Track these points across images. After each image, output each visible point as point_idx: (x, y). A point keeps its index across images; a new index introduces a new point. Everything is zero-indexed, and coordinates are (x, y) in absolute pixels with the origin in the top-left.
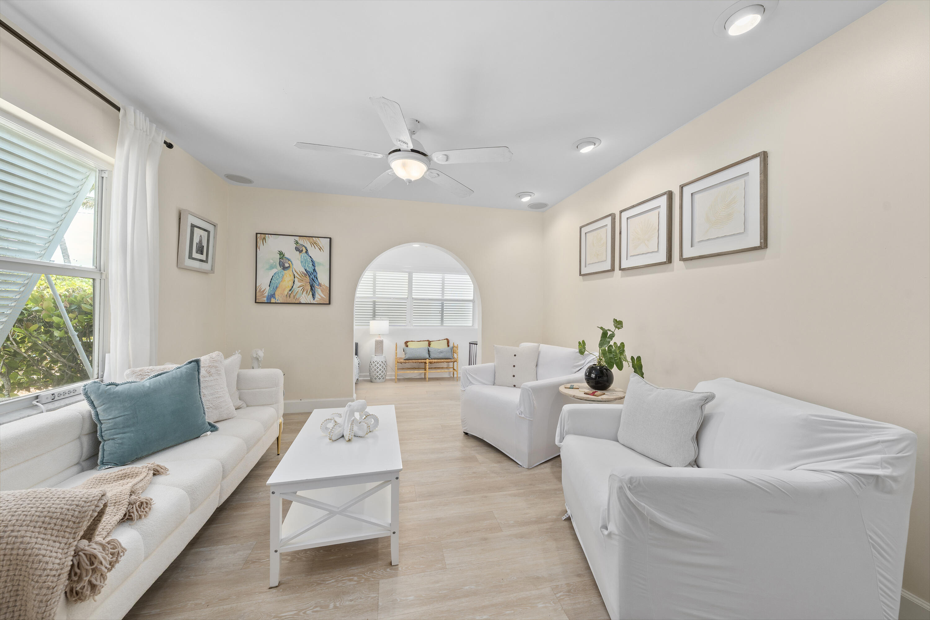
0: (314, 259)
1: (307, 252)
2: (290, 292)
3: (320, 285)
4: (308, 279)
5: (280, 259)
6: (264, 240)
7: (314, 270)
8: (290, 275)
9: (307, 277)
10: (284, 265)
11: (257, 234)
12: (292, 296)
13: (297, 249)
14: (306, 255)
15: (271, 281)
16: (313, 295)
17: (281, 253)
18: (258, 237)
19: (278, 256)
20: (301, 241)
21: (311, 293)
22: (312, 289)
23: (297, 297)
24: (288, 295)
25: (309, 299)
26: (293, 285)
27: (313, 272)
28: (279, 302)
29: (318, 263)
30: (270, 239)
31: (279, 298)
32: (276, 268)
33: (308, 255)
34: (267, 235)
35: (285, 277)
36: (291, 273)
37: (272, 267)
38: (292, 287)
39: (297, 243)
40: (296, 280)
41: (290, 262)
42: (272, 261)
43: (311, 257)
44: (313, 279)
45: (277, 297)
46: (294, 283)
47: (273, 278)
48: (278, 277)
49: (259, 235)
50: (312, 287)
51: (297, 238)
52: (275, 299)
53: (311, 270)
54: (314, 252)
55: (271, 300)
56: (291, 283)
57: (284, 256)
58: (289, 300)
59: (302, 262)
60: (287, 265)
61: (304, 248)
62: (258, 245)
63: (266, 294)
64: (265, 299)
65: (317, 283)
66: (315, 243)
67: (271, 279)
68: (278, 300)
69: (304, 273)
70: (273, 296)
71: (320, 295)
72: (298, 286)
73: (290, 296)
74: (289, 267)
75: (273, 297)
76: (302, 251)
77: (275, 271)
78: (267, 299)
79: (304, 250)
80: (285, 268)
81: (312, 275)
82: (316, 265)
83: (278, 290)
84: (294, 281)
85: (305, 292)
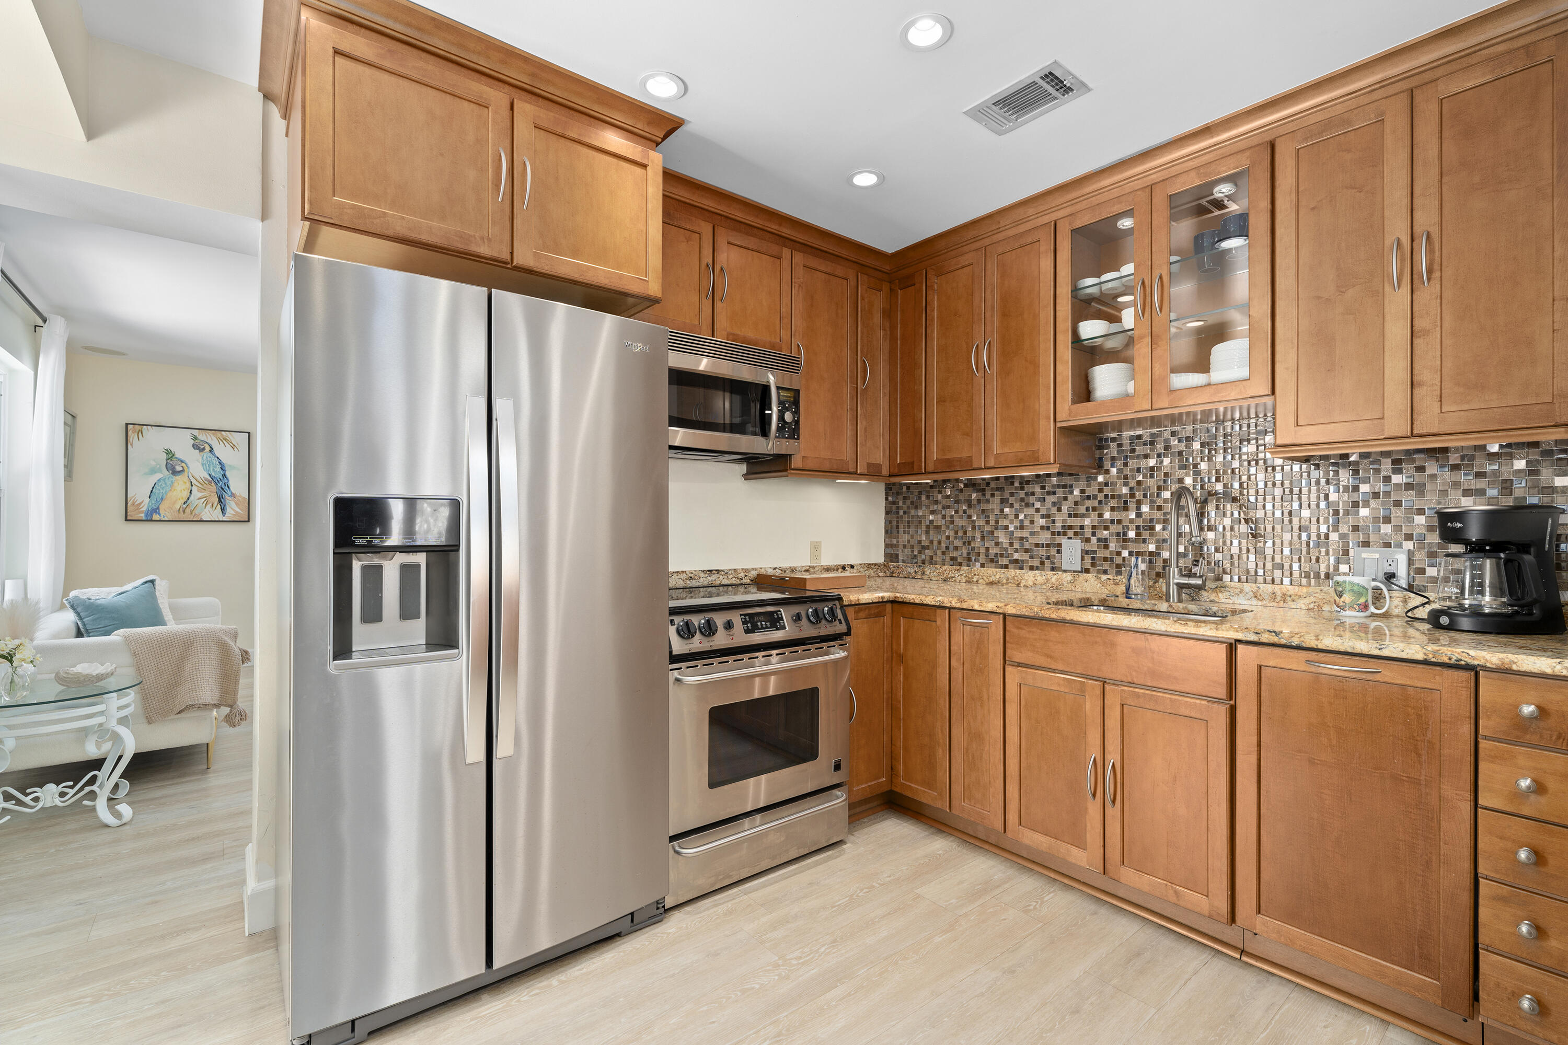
0: (224, 461)
1: (211, 451)
2: (185, 506)
3: (233, 495)
4: (214, 488)
5: (167, 460)
6: (140, 433)
7: (224, 475)
8: (185, 483)
9: (213, 484)
10: (174, 468)
11: (127, 424)
12: (188, 511)
13: (195, 447)
14: (210, 454)
15: (152, 491)
16: (223, 510)
17: (168, 452)
18: (129, 429)
19: (165, 456)
20: (202, 436)
21: (219, 506)
22: (220, 501)
23: (196, 512)
24: (181, 509)
25: (217, 514)
26: (190, 496)
27: (222, 478)
28: (166, 519)
29: (230, 466)
30: (149, 433)
31: (166, 512)
32: (161, 472)
33: (214, 455)
34: (145, 427)
35: (176, 484)
36: (186, 479)
37: (153, 471)
38: (188, 499)
39: (195, 438)
40: (194, 488)
41: (183, 464)
42: (153, 463)
43: (218, 458)
44: (222, 488)
45: (162, 512)
46: (191, 493)
47: (156, 486)
48: (164, 485)
49: (130, 427)
50: (220, 499)
51: (196, 432)
52: (160, 515)
53: (218, 474)
54: (222, 451)
55: (152, 515)
56: (186, 494)
57: (174, 455)
58: (182, 517)
59: (203, 465)
60: (179, 468)
61: (206, 446)
62: (130, 439)
63: (145, 509)
64: (143, 515)
65: (229, 493)
66: (225, 439)
67: (153, 488)
68: (164, 517)
69: (206, 479)
70: (156, 510)
71: (234, 508)
72: (198, 497)
73: (184, 512)
74: (183, 470)
75: (156, 512)
76: (204, 449)
77: (158, 476)
78: (146, 515)
79: (208, 449)
80: (175, 473)
81: (221, 483)
82: (226, 469)
83: (163, 502)
84: (191, 490)
85: (209, 506)
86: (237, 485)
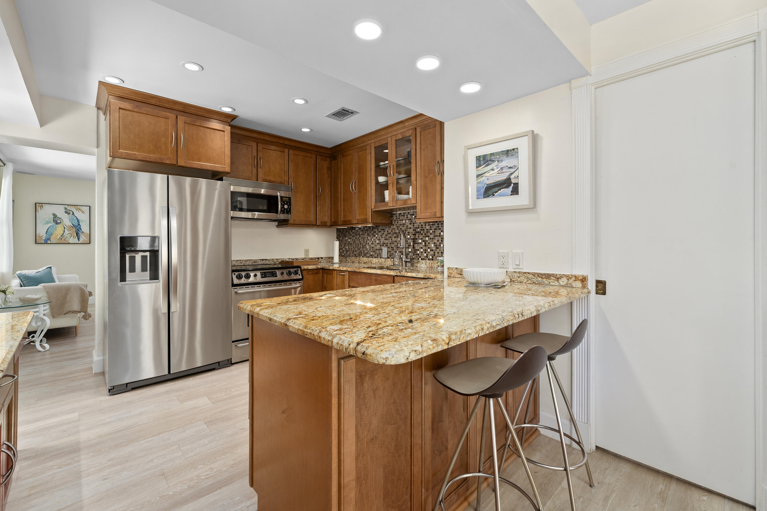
0: (78, 218)
1: (73, 214)
2: (62, 237)
3: (83, 232)
4: (74, 229)
5: (53, 218)
6: (42, 207)
7: (79, 224)
8: (62, 227)
9: (74, 228)
10: (57, 221)
11: (36, 203)
12: (63, 239)
13: (66, 212)
14: (72, 215)
15: (47, 231)
16: (78, 239)
17: (54, 215)
18: (37, 205)
19: (53, 216)
20: (69, 208)
21: (77, 237)
22: (77, 235)
23: (67, 239)
24: (60, 239)
25: (76, 241)
26: (64, 233)
27: (78, 225)
28: (53, 243)
29: (81, 220)
30: (46, 207)
31: (53, 240)
32: (51, 223)
33: (74, 216)
34: (44, 204)
35: (57, 228)
36: (62, 226)
37: (47, 223)
38: (63, 234)
39: (66, 209)
40: (66, 230)
41: (61, 220)
42: (47, 219)
43: (76, 217)
44: (78, 229)
45: (52, 240)
46: (64, 232)
47: (49, 229)
48: (52, 229)
49: (37, 204)
50: (77, 234)
51: (66, 206)
52: (51, 241)
53: (76, 224)
54: (77, 214)
55: (47, 242)
56: (62, 232)
57: (56, 216)
58: (61, 242)
59: (69, 220)
60: (59, 221)
61: (71, 212)
62: (37, 210)
63: (44, 238)
64: (43, 241)
65: (81, 231)
66: (79, 209)
67: (47, 230)
68: (52, 242)
69: (71, 226)
70: (49, 239)
71: (83, 238)
72: (68, 233)
73: (61, 239)
74: (61, 222)
75: (49, 240)
76: (70, 213)
77: (50, 225)
78: (45, 241)
79: (71, 213)
80: (57, 223)
81: (77, 227)
82: (80, 221)
83: (52, 236)
84: (64, 231)
85: (72, 237)
86: (85, 228)
